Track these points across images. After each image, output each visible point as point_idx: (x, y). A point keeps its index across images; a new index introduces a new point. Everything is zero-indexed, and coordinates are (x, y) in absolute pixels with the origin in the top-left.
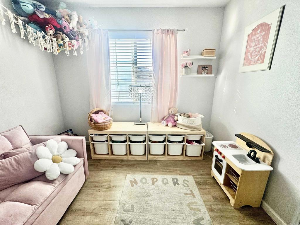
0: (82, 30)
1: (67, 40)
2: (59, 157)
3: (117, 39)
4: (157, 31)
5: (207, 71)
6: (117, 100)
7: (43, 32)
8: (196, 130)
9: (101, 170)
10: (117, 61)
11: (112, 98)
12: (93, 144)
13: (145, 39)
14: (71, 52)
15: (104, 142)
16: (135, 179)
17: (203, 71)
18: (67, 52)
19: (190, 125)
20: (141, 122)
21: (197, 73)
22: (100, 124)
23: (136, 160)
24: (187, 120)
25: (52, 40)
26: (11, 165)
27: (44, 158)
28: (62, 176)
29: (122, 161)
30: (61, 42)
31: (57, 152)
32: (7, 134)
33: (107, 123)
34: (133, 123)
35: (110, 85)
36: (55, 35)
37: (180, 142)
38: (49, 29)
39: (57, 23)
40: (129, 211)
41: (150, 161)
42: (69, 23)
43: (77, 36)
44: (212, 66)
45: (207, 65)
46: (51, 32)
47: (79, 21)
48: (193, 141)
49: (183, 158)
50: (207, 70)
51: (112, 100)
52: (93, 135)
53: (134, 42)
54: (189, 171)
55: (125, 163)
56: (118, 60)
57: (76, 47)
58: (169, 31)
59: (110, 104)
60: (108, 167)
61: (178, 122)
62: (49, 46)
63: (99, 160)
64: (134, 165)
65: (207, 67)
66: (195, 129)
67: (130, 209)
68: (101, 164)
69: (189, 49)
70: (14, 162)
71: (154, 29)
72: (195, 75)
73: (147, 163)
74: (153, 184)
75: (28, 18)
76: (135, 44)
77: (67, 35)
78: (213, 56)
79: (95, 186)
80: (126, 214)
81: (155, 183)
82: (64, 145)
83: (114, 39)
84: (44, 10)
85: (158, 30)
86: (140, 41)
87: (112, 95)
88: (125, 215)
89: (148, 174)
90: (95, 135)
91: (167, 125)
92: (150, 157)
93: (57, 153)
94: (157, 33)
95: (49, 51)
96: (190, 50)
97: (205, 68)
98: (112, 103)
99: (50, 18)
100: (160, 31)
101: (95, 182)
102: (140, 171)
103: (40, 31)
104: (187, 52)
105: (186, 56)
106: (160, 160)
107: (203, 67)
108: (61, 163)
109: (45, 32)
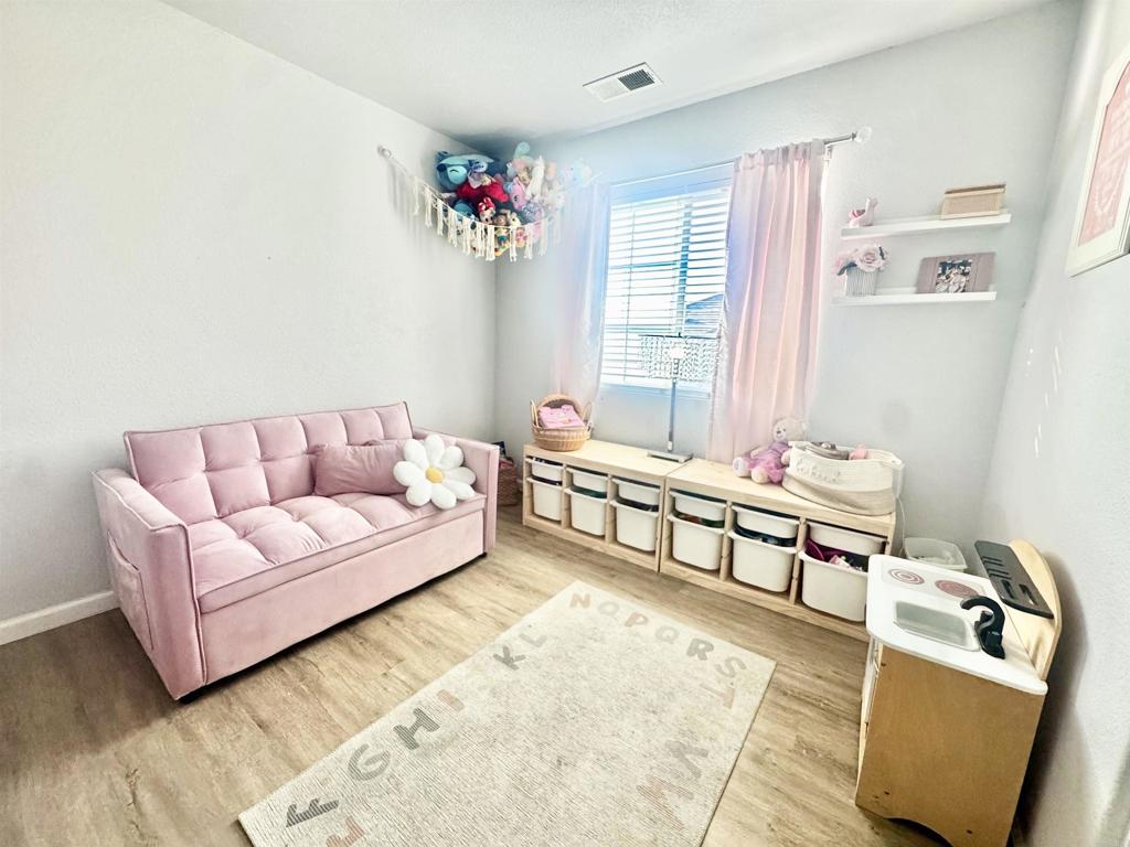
0: (550, 196)
1: (516, 224)
2: (440, 473)
3: (636, 204)
4: (749, 161)
5: (964, 279)
6: (619, 381)
7: (473, 216)
8: (848, 508)
9: (528, 551)
10: (631, 266)
11: (603, 370)
12: (531, 485)
13: (719, 191)
14: (520, 251)
15: (553, 483)
16: (588, 597)
17: (943, 278)
18: (513, 254)
19: (824, 484)
20: (670, 452)
21: (914, 289)
22: (548, 433)
23: (625, 562)
24: (813, 464)
25: (486, 230)
26: (369, 457)
27: (414, 462)
28: (430, 506)
29: (589, 550)
30: (503, 233)
31: (441, 463)
32: (382, 411)
33: (566, 434)
34: (646, 452)
35: (603, 333)
36: (494, 220)
37: (782, 542)
38: (484, 207)
39: (501, 192)
40: (531, 642)
41: (666, 577)
42: (526, 185)
43: (538, 213)
44: (992, 255)
45: (966, 255)
46: (488, 214)
47: (548, 178)
48: (841, 553)
49: (787, 606)
50: (964, 274)
51: (604, 379)
52: (531, 458)
53: (684, 203)
54: (778, 649)
55: (593, 557)
56: (636, 261)
57: (530, 241)
58: (792, 151)
59: (597, 389)
60: (546, 550)
61: (788, 470)
62: (479, 245)
63: (535, 532)
64: (612, 569)
65: (965, 264)
66: (847, 504)
67: (535, 639)
68: (535, 540)
69: (868, 201)
70: (373, 454)
71: (737, 156)
72: (909, 296)
73: (652, 577)
74: (628, 624)
75: (455, 191)
76: (687, 210)
77: (520, 214)
78: (992, 213)
79: (497, 573)
80: (519, 642)
81: (634, 627)
82: (457, 454)
83: (629, 205)
84: (484, 169)
85: (752, 156)
86: (700, 199)
87: (604, 364)
88: (517, 642)
89: (632, 601)
90: (537, 459)
91: (749, 477)
92: (668, 567)
93: (440, 466)
94: (750, 165)
95: (478, 255)
96: (873, 206)
97: (953, 266)
98: (601, 386)
99: (492, 183)
100: (760, 158)
101: (502, 567)
102: (617, 587)
103: (469, 215)
104: (861, 213)
105: (857, 226)
106: (699, 586)
107: (944, 265)
108: (438, 485)
109: (477, 216)
